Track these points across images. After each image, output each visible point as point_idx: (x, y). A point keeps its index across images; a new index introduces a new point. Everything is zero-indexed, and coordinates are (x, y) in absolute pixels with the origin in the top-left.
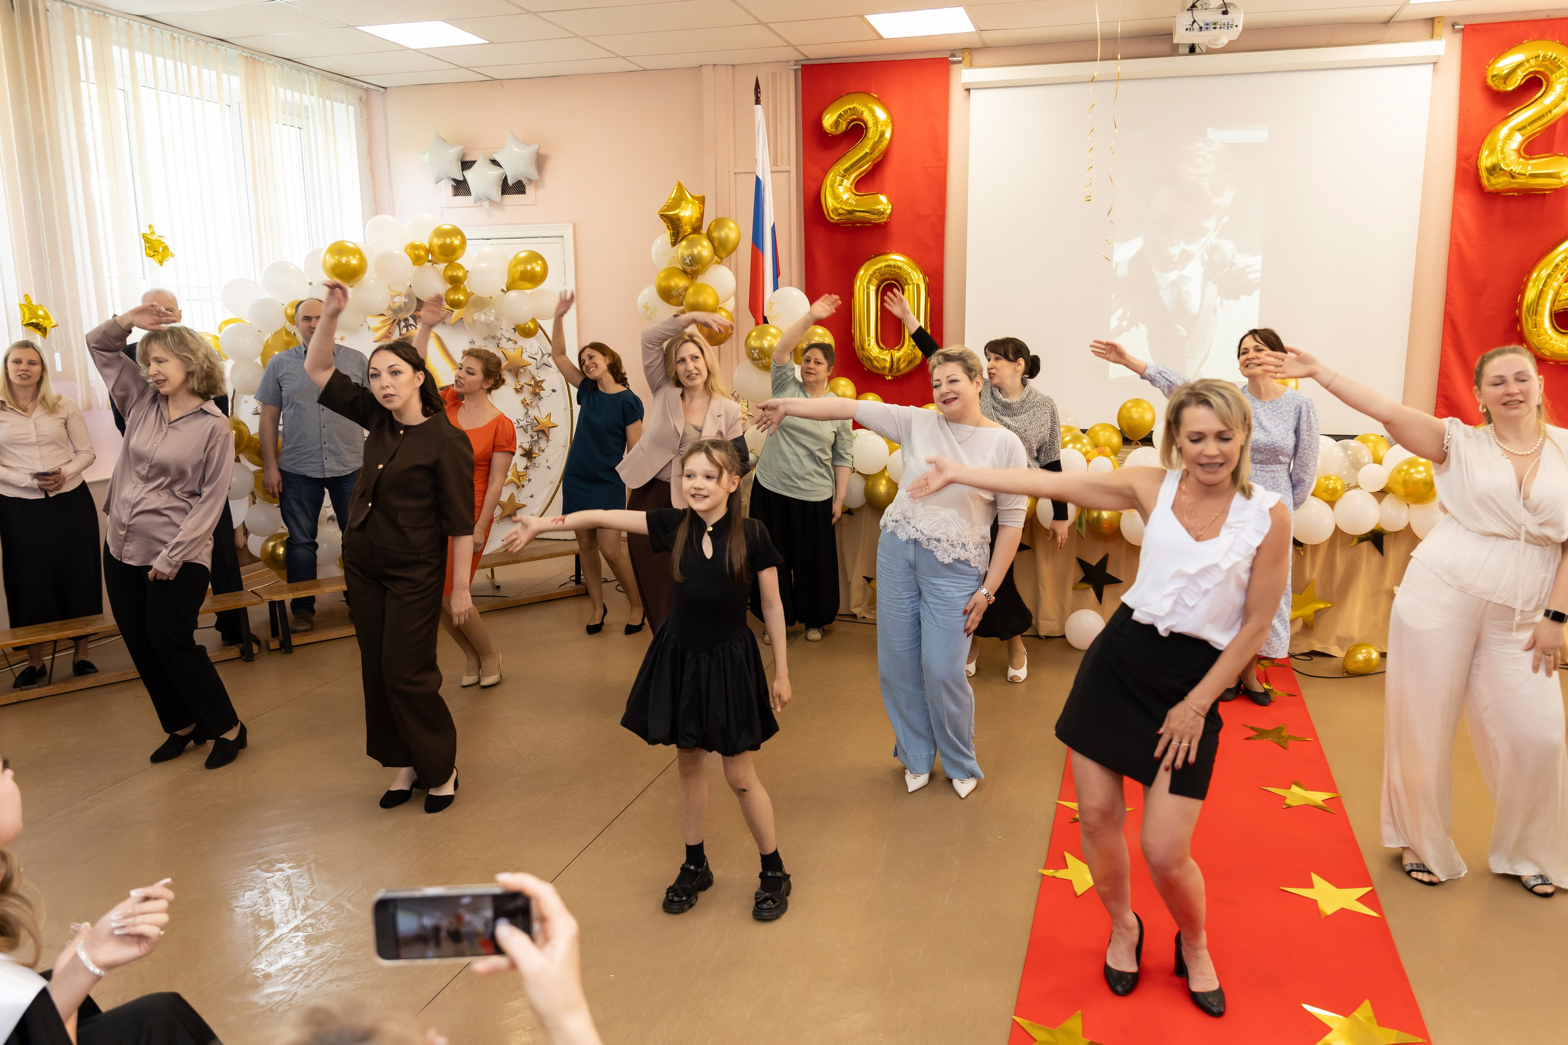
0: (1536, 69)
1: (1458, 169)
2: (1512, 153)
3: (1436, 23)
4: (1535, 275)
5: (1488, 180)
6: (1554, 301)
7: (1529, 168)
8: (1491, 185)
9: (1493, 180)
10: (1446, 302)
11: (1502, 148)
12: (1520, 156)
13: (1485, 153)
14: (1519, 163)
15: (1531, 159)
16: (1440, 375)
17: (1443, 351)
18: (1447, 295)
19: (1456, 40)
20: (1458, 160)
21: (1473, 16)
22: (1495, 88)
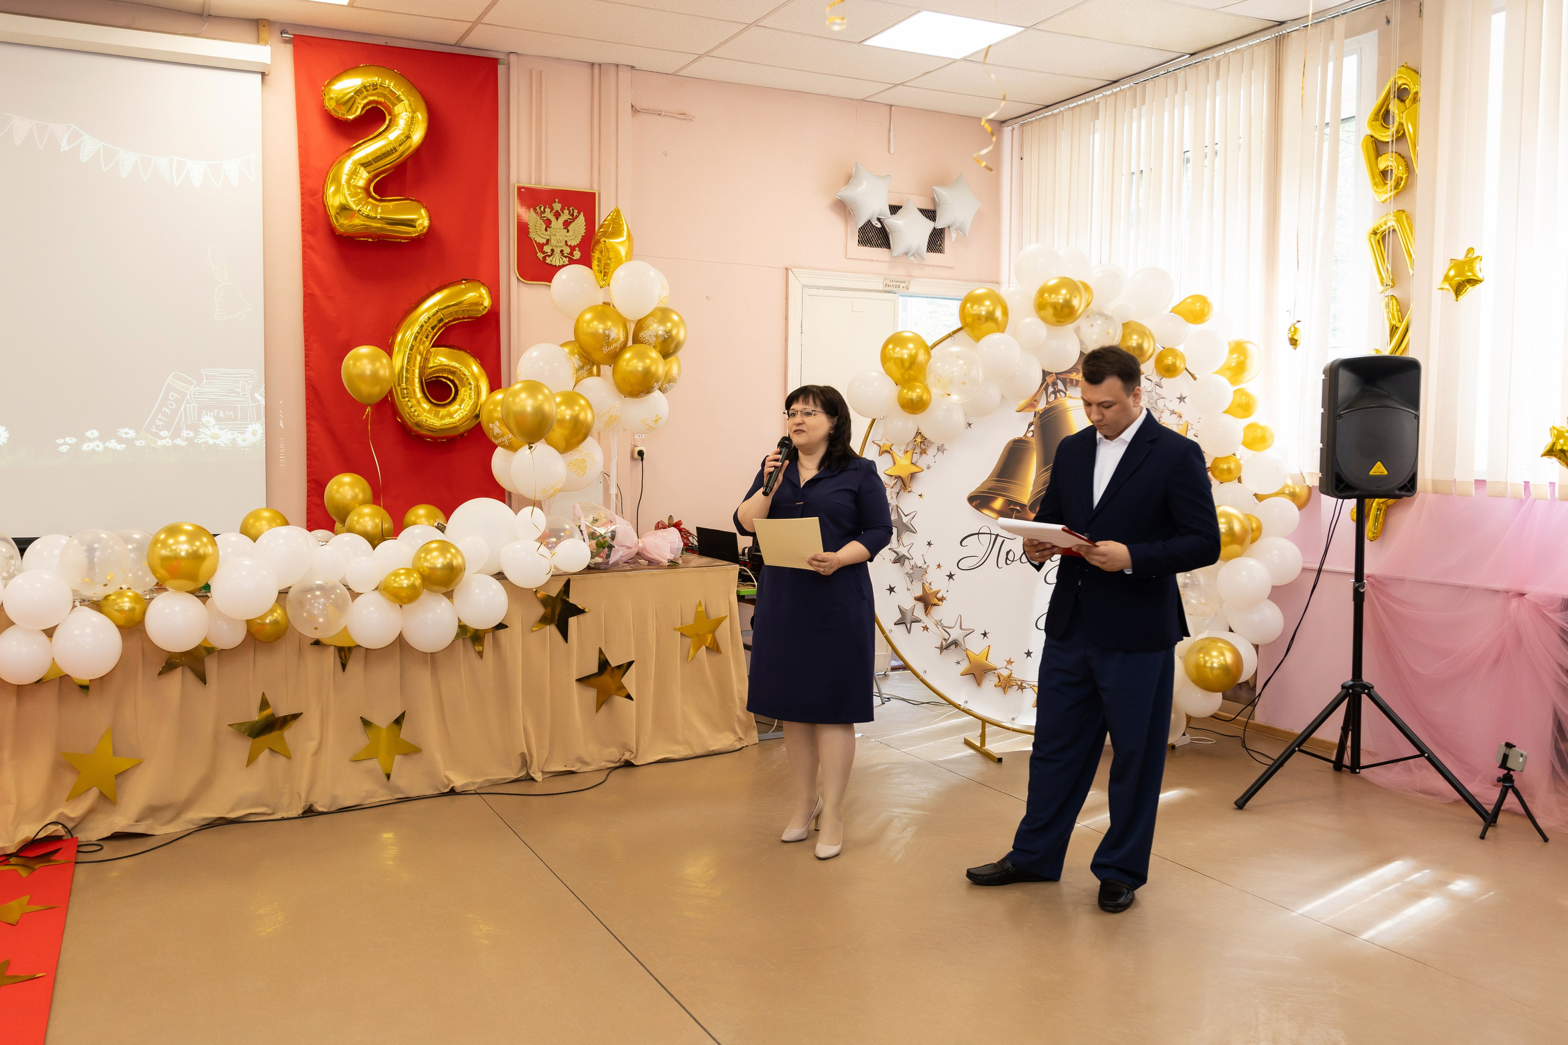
0: (376, 98)
1: (302, 205)
2: (359, 190)
3: (261, 27)
4: (399, 337)
5: (337, 222)
6: (422, 369)
7: (379, 211)
8: (341, 225)
9: (342, 221)
10: (306, 366)
11: (348, 182)
12: (369, 195)
13: (331, 189)
14: (368, 203)
15: (381, 201)
16: (308, 455)
17: (308, 425)
18: (307, 356)
19: (286, 53)
20: (302, 194)
21: (305, 27)
22: (333, 113)
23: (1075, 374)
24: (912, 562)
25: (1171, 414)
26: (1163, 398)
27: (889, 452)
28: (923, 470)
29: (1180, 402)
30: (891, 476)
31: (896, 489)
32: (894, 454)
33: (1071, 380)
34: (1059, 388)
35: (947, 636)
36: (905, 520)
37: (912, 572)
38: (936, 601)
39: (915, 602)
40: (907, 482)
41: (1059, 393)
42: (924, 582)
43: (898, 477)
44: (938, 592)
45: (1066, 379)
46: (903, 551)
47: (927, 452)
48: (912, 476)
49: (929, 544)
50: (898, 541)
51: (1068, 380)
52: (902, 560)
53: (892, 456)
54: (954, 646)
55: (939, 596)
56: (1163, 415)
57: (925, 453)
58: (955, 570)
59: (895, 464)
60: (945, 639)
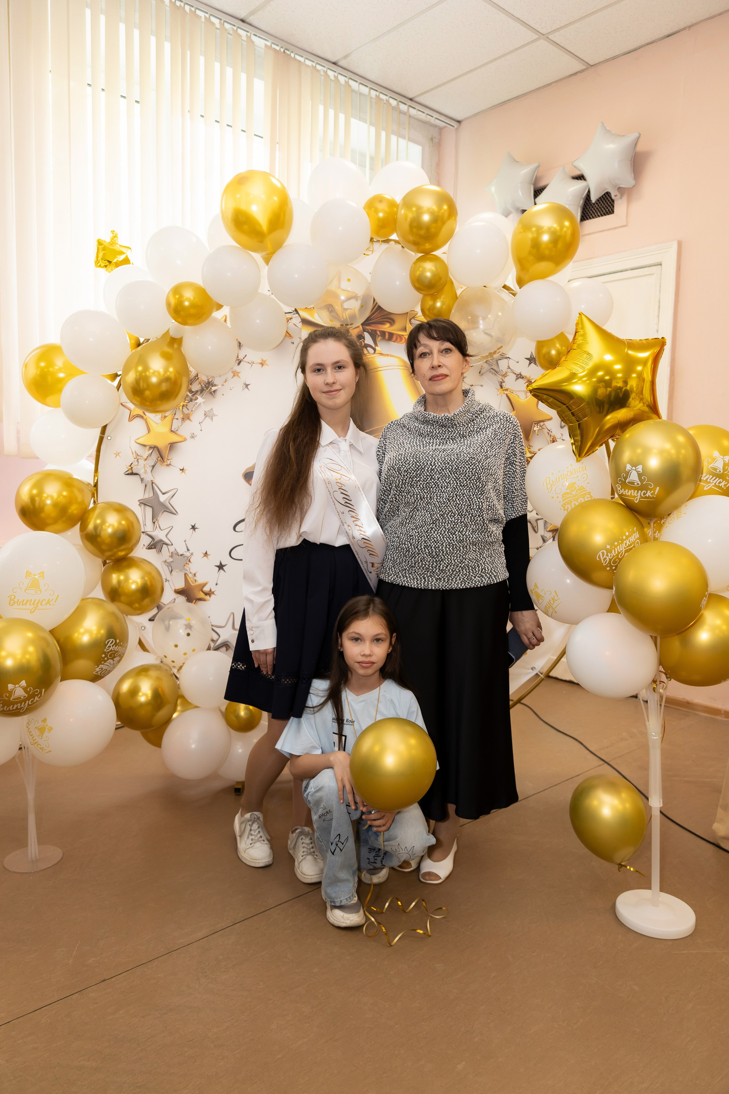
23: (388, 325)
24: (172, 549)
25: (517, 379)
26: (506, 358)
27: (142, 417)
28: (185, 440)
29: (530, 364)
30: (145, 446)
31: (151, 462)
32: (148, 420)
33: (383, 333)
34: (366, 342)
35: (215, 637)
36: (162, 498)
37: (171, 560)
38: (202, 595)
39: (175, 596)
40: (165, 453)
41: (366, 348)
42: (187, 572)
43: (154, 448)
44: (204, 585)
45: (375, 331)
46: (160, 535)
47: (191, 418)
48: (172, 446)
49: (193, 528)
50: (154, 523)
51: (378, 333)
52: (159, 546)
53: (146, 422)
54: (224, 649)
55: (206, 589)
56: (506, 379)
57: (189, 418)
58: (226, 560)
59: (149, 431)
60: (213, 640)
